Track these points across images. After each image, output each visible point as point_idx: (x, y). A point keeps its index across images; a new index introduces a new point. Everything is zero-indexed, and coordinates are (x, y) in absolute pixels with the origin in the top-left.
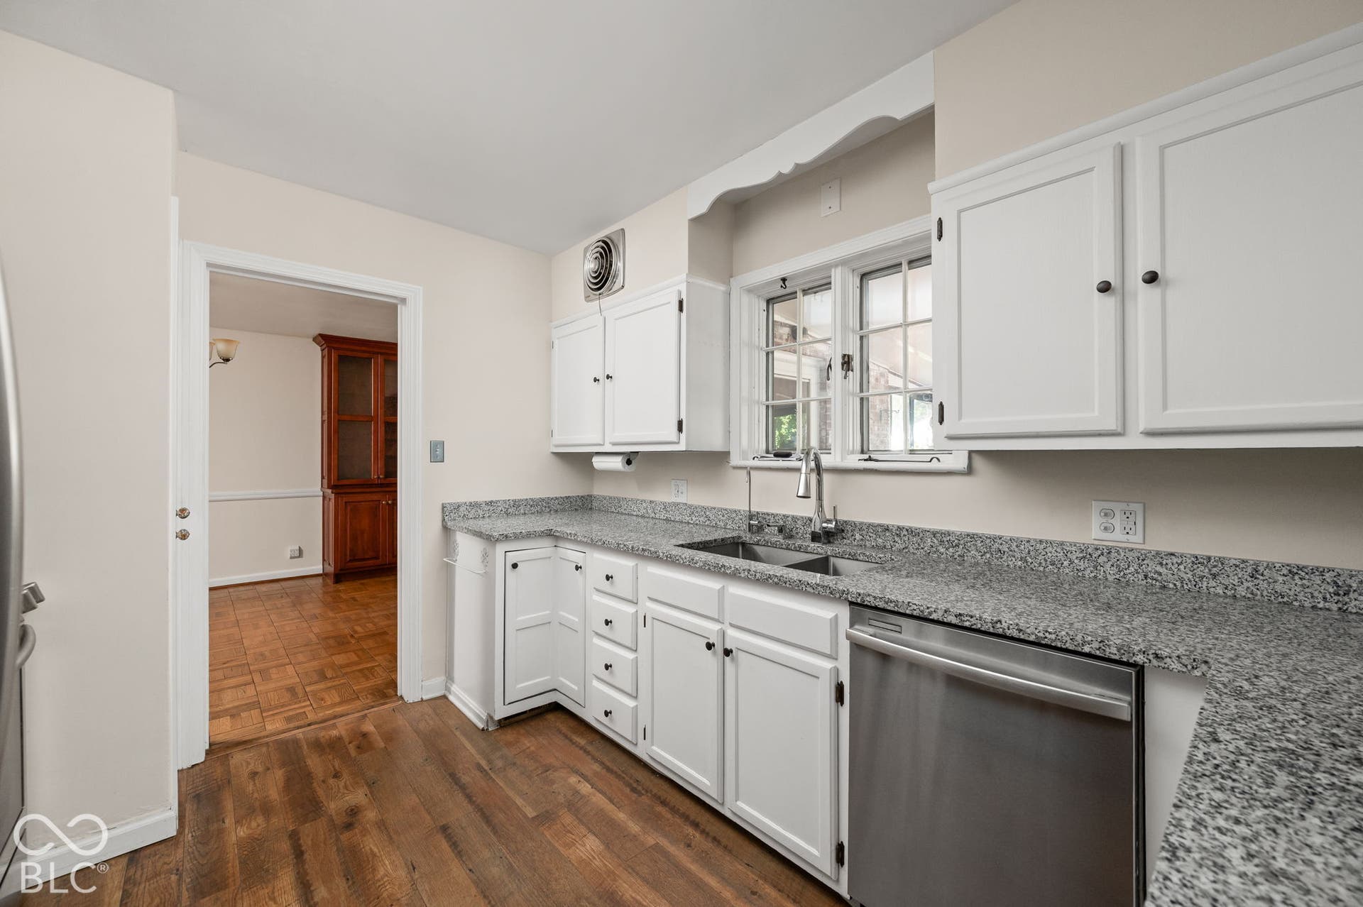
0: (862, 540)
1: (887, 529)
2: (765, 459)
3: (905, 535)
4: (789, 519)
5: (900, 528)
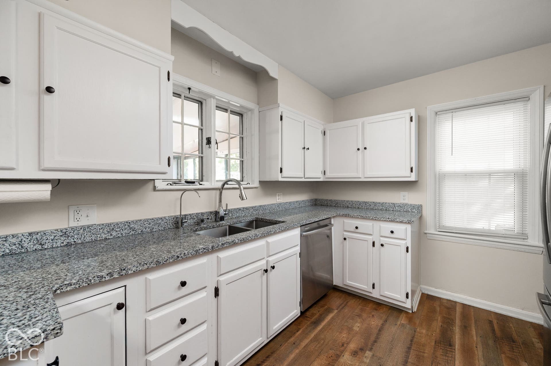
0: (232, 216)
1: (240, 209)
2: (180, 184)
3: (245, 210)
4: (200, 215)
5: (244, 208)
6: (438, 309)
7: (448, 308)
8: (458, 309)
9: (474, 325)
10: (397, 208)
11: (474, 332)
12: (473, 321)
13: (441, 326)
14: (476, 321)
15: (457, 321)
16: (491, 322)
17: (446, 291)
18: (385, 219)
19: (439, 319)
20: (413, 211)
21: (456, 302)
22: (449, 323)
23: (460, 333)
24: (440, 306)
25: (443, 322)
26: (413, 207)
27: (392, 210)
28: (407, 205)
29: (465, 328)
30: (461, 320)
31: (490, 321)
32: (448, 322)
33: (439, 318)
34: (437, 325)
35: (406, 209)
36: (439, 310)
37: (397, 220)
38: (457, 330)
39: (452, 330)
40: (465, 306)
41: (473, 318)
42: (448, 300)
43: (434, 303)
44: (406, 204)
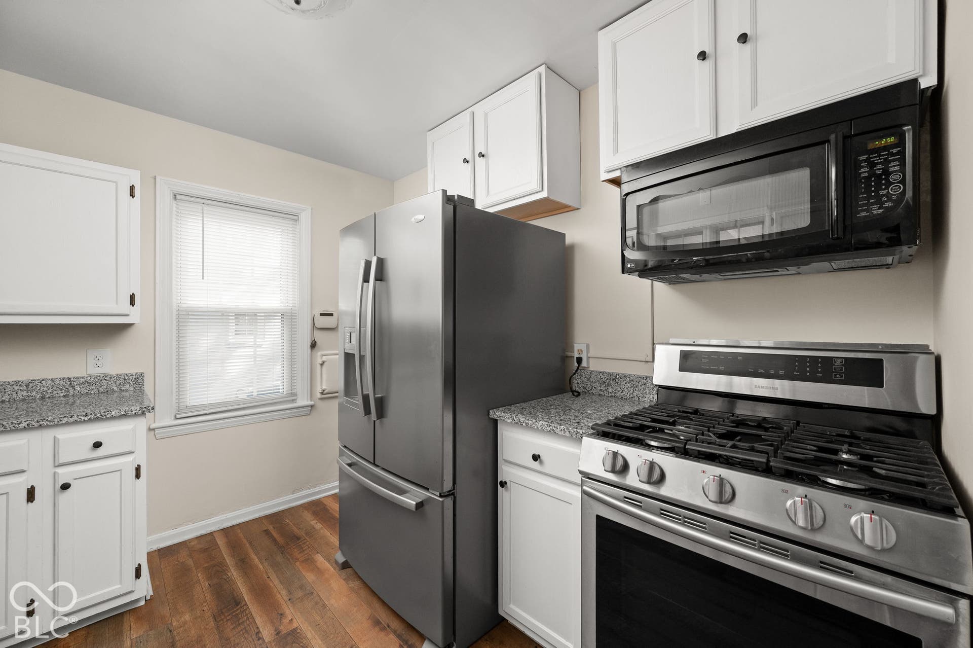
6: (190, 562)
7: (205, 550)
8: (221, 542)
9: (251, 550)
10: (79, 389)
11: (257, 561)
12: (248, 545)
13: (210, 585)
14: (250, 543)
15: (228, 561)
16: (267, 532)
17: (194, 523)
18: (75, 418)
19: (201, 578)
20: (123, 389)
21: (211, 534)
22: (218, 571)
23: (240, 575)
24: (191, 556)
25: (209, 578)
26: (124, 379)
27: (62, 395)
28: (107, 378)
29: (244, 564)
30: (232, 556)
31: (265, 530)
32: (216, 571)
33: (199, 575)
34: (202, 589)
35: (105, 387)
36: (193, 565)
37: (113, 413)
38: (234, 573)
39: (228, 580)
40: (227, 532)
41: (245, 541)
42: (197, 538)
43: (178, 559)
44: (106, 376)
